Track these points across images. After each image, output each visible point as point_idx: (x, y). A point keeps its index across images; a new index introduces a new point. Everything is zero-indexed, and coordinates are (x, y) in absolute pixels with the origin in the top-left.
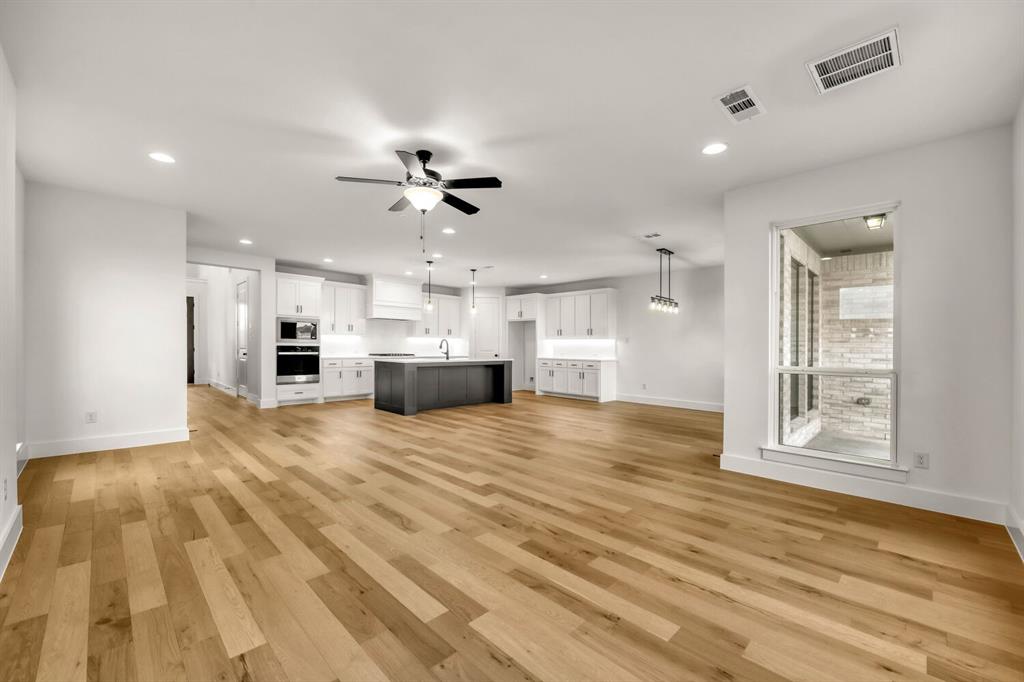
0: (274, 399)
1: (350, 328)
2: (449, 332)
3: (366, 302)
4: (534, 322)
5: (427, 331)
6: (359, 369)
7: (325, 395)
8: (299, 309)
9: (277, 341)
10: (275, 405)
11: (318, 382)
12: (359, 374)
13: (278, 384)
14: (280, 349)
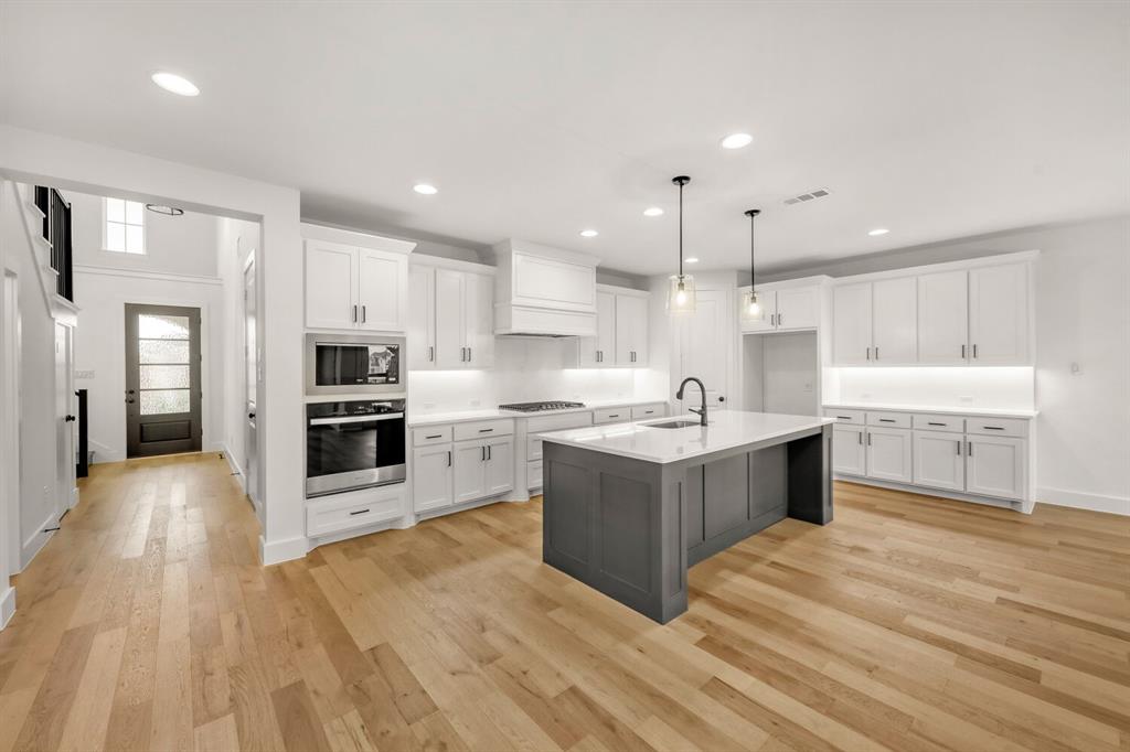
0: (301, 537)
1: (466, 355)
2: (633, 357)
3: (496, 298)
4: (815, 333)
5: (599, 357)
6: (489, 442)
7: (417, 510)
8: (359, 314)
9: (308, 393)
10: (301, 552)
11: (402, 480)
12: (486, 454)
13: (309, 497)
14: (314, 410)
